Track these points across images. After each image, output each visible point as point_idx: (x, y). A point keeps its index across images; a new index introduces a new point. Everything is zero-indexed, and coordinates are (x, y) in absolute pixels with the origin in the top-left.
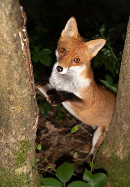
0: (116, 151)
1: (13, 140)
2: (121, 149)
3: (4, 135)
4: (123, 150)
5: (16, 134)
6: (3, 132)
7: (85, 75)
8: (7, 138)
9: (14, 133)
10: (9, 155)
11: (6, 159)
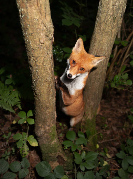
0: (87, 116)
1: (48, 128)
2: (90, 115)
3: (43, 126)
4: (91, 115)
5: (49, 124)
6: (41, 125)
7: (83, 82)
8: (45, 128)
9: (48, 124)
10: (47, 136)
11: (46, 139)
